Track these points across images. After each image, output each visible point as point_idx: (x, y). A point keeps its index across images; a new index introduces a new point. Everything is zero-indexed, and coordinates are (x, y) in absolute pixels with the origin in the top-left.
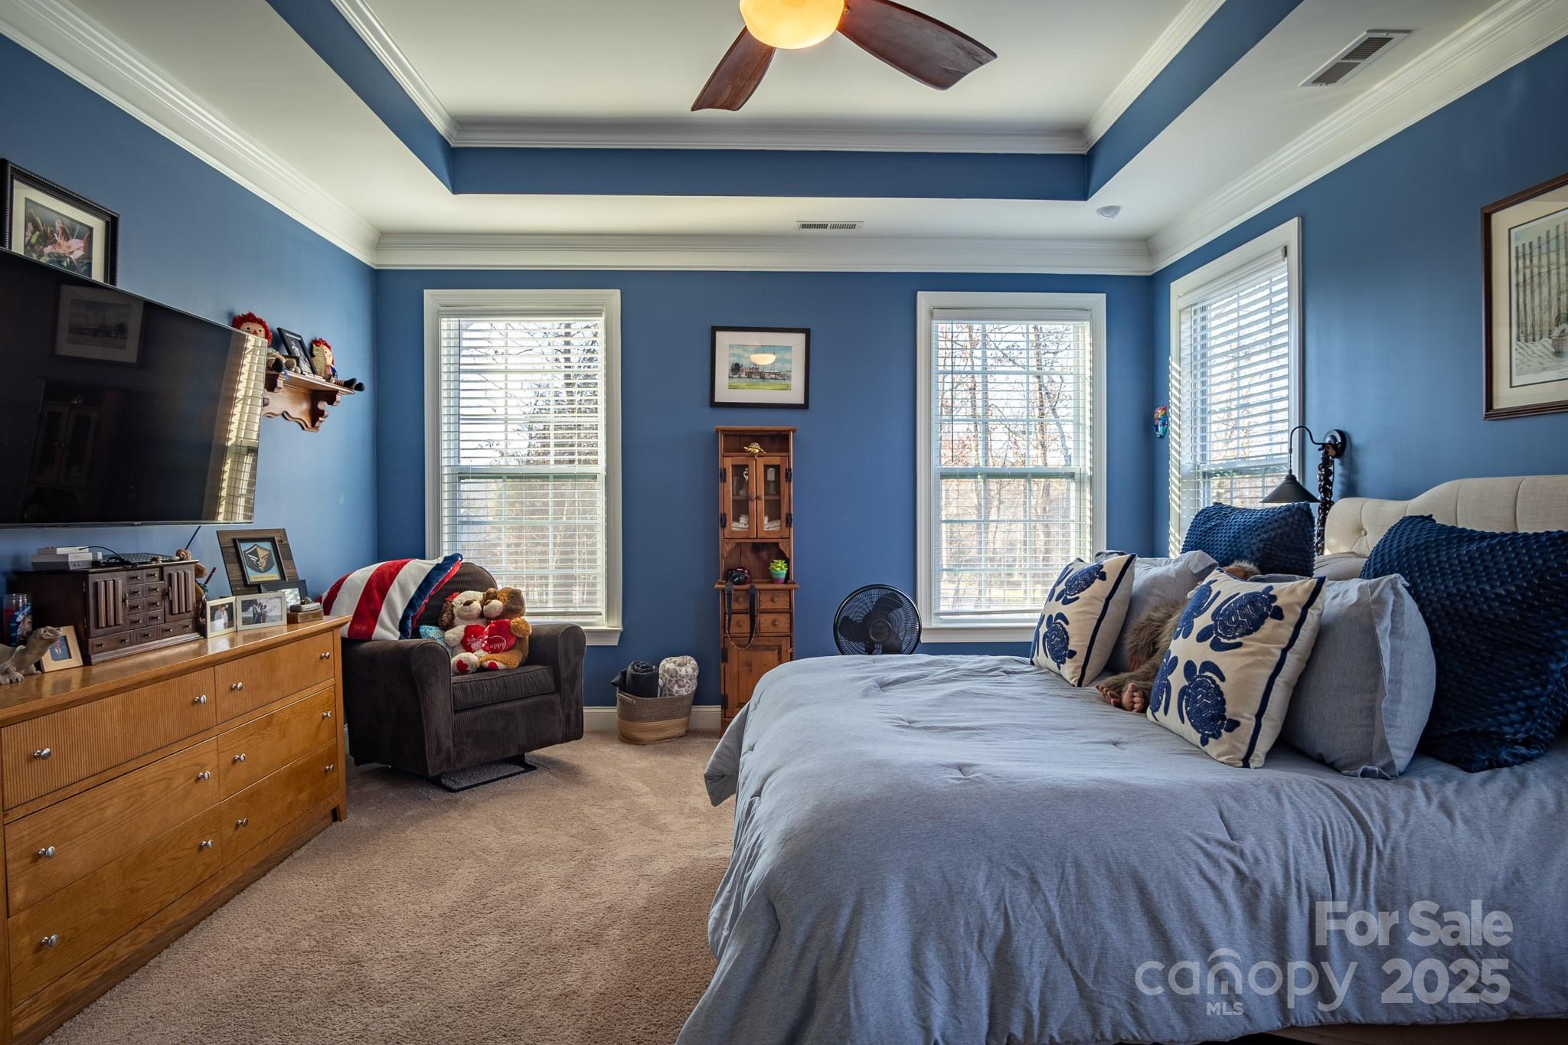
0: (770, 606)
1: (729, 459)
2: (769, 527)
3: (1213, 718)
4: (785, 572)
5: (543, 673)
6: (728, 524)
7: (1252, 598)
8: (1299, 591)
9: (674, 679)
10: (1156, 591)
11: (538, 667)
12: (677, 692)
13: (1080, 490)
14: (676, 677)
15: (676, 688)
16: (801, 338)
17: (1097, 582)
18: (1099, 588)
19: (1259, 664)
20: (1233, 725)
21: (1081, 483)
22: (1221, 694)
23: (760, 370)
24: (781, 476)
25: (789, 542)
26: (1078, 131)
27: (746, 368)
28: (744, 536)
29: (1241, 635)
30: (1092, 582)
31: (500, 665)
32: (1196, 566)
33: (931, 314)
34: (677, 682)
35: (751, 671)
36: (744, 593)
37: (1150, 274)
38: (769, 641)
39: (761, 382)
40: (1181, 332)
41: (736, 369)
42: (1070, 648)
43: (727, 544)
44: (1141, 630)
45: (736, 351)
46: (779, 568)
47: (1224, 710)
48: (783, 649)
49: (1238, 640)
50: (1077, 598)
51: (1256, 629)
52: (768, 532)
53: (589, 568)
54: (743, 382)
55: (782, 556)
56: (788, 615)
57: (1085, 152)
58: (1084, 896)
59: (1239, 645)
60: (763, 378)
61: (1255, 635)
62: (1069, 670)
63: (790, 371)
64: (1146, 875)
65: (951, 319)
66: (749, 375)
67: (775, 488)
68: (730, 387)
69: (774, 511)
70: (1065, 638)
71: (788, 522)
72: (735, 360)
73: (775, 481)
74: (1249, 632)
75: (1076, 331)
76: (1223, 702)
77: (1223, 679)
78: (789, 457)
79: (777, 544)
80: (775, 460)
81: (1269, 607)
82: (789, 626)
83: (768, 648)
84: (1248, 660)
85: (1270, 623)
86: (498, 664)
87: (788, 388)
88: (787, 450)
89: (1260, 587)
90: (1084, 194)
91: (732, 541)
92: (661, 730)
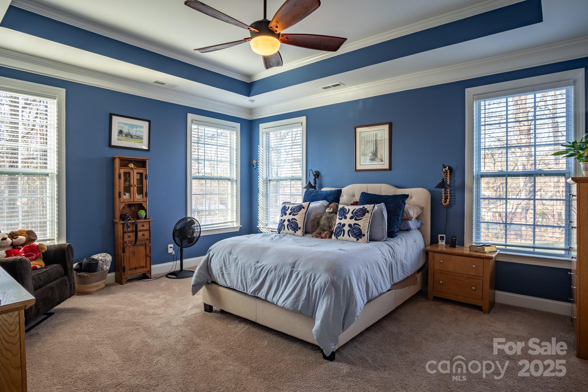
0: (142, 228)
1: (123, 169)
2: (138, 198)
3: (360, 235)
4: (145, 215)
5: (59, 267)
6: (122, 197)
7: (361, 209)
8: (371, 207)
9: (104, 263)
10: (314, 211)
11: (56, 265)
12: (106, 268)
13: (232, 184)
14: (105, 262)
15: (105, 266)
16: (147, 123)
17: (302, 209)
18: (303, 211)
19: (366, 222)
20: (364, 235)
21: (232, 182)
22: (360, 229)
23: (131, 134)
24: (142, 177)
25: (147, 203)
26: (249, 76)
27: (125, 133)
28: (128, 201)
29: (361, 217)
30: (301, 209)
31: (38, 267)
32: (325, 204)
33: (192, 122)
34: (106, 264)
35: (135, 255)
36: (131, 224)
37: (250, 119)
38: (142, 242)
39: (131, 139)
40: (262, 139)
41: (121, 132)
42: (299, 227)
43: (122, 204)
44: (314, 221)
45: (121, 125)
46: (142, 213)
47: (362, 232)
48: (147, 245)
49: (361, 218)
50: (298, 214)
51: (364, 215)
52: (138, 199)
53: (43, 218)
54: (124, 138)
55: (144, 209)
56: (149, 232)
57: (249, 82)
58: (373, 268)
59: (362, 219)
60: (132, 137)
61: (364, 217)
62: (299, 232)
63: (143, 136)
64: (378, 262)
65: (198, 124)
66: (126, 135)
67: (141, 181)
68: (118, 139)
69: (140, 191)
70: (297, 224)
71: (146, 196)
72: (120, 129)
73: (140, 179)
74: (363, 216)
75: (230, 134)
76: (361, 231)
77: (360, 226)
78: (146, 170)
79: (141, 204)
80: (141, 171)
81: (366, 211)
82: (149, 235)
83: (141, 245)
84: (364, 222)
85: (367, 214)
86: (37, 266)
87: (142, 142)
88: (145, 167)
89: (361, 207)
90: (249, 95)
91: (123, 203)
92: (98, 286)
